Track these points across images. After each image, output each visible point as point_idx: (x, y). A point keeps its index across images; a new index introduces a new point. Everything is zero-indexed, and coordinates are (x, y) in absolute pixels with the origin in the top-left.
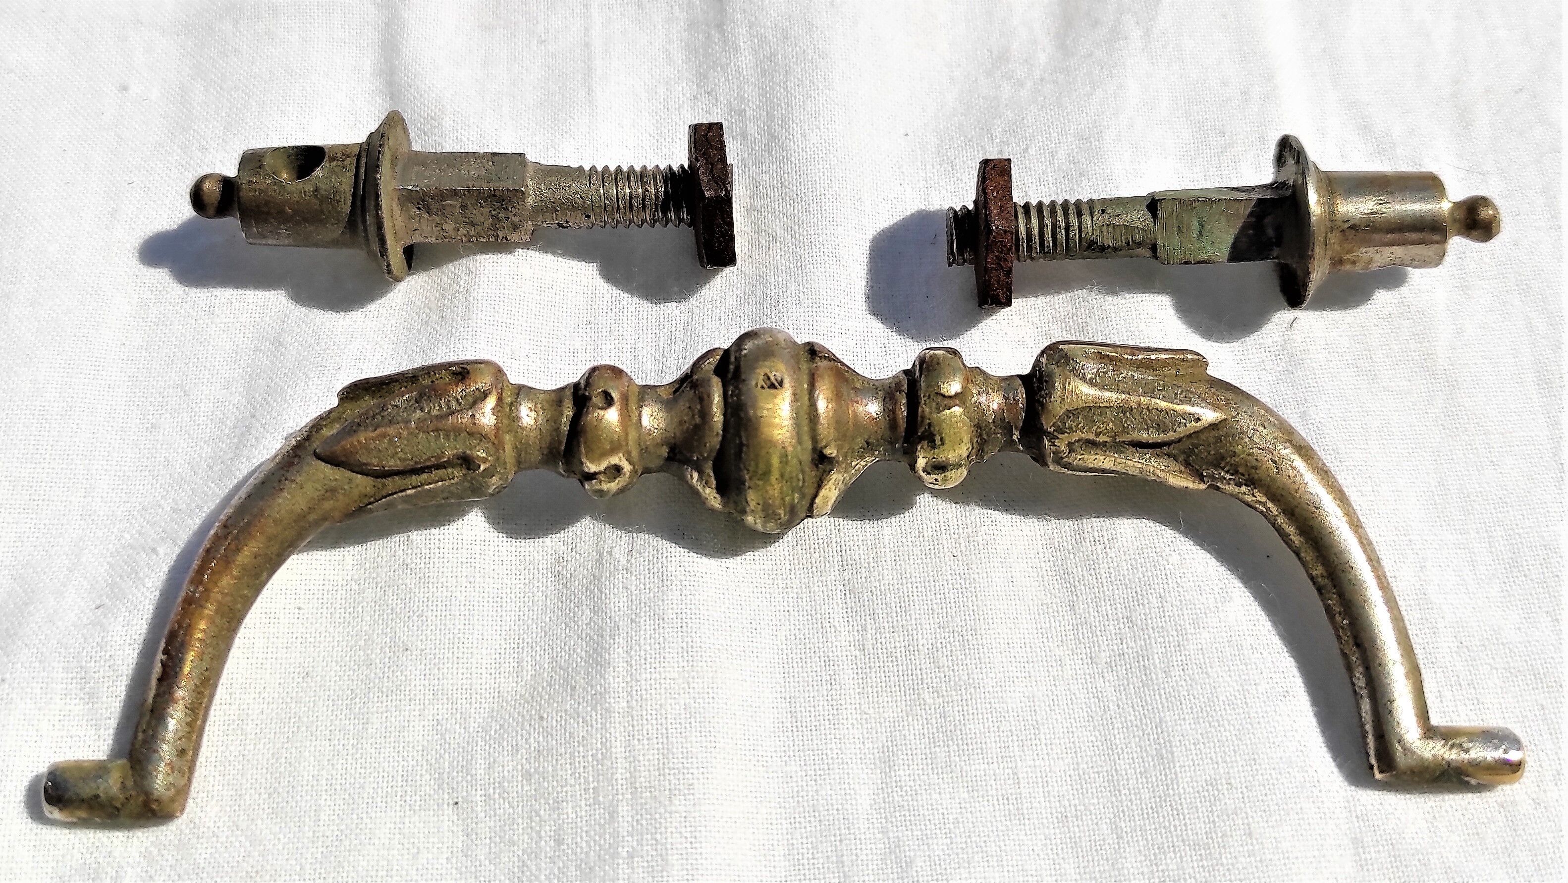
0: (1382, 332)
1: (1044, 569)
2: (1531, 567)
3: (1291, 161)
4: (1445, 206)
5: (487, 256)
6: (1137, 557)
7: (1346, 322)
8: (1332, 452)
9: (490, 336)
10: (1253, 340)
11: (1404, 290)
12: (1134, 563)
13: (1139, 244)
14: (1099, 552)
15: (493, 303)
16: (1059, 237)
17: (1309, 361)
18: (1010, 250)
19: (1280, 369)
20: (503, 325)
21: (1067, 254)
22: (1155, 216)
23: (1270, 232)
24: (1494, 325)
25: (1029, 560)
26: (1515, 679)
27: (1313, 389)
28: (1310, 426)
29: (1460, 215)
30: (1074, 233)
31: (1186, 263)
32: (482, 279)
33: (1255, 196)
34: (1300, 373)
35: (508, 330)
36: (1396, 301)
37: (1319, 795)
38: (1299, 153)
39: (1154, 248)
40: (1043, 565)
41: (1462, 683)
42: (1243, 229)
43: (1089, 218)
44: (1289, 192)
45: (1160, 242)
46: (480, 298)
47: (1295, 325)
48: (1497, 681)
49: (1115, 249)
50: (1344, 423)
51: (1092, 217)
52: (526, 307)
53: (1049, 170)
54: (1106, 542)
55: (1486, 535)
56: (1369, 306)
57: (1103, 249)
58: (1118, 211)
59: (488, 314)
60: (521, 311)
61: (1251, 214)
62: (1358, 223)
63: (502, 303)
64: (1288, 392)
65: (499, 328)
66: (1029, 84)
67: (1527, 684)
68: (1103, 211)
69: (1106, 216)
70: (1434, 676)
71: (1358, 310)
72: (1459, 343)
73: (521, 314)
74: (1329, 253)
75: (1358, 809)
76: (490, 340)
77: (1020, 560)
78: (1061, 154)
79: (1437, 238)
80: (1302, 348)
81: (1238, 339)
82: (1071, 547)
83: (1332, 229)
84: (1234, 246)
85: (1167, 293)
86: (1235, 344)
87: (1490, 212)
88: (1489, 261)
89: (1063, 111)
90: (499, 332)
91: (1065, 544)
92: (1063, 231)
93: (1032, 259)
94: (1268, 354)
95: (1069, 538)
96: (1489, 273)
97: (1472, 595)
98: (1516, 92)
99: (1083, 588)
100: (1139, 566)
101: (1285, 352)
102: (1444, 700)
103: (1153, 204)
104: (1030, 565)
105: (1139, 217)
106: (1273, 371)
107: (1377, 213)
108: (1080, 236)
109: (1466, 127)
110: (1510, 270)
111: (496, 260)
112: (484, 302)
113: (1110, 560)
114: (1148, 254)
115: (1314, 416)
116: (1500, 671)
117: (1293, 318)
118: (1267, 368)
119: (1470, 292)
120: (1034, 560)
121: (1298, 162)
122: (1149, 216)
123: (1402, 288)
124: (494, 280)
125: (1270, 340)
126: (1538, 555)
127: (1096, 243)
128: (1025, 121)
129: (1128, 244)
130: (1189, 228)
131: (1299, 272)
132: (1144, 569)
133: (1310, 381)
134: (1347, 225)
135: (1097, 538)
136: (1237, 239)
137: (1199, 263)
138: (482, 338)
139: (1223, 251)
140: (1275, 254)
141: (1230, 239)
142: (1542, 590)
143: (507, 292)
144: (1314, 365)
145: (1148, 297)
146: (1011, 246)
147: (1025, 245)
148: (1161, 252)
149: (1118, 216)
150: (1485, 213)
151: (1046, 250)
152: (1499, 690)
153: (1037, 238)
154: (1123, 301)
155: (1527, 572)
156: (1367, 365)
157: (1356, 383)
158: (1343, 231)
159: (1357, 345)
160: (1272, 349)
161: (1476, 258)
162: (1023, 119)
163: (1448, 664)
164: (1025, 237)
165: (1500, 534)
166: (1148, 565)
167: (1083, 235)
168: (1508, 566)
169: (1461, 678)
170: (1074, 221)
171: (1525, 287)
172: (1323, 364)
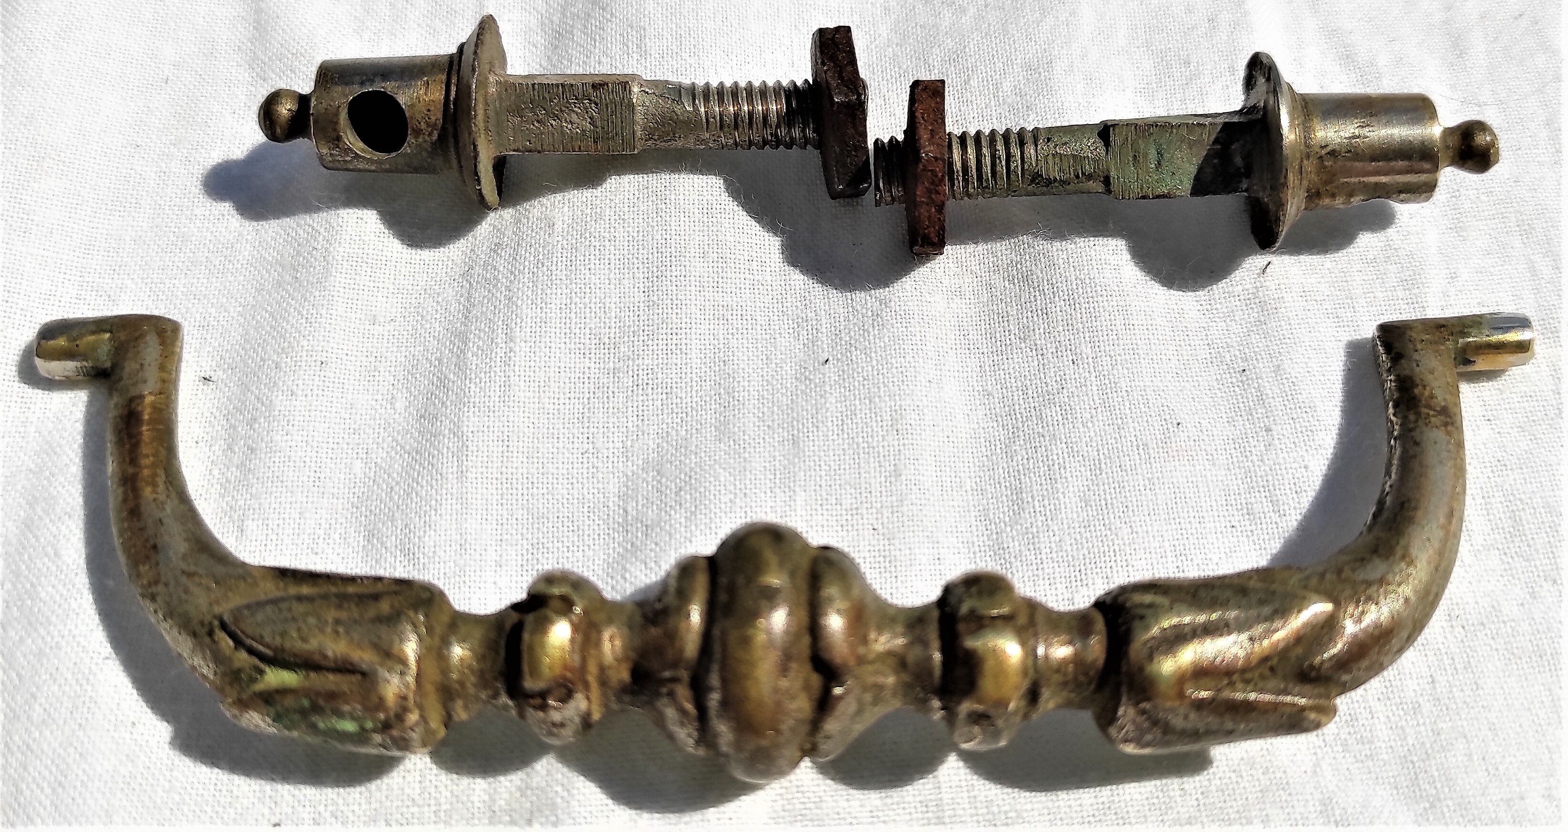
0: (1366, 278)
1: (976, 544)
2: (1535, 536)
3: (1261, 80)
4: (1435, 131)
5: (351, 211)
6: (1083, 530)
7: (1326, 266)
8: (1308, 410)
9: (350, 301)
10: (1220, 288)
11: (1391, 231)
12: (1078, 537)
13: (1090, 177)
14: (1040, 524)
15: (354, 264)
16: (998, 168)
17: (1283, 310)
18: (942, 180)
19: (1252, 320)
20: (366, 288)
21: (1008, 189)
22: (1107, 144)
23: (1238, 161)
24: (1492, 270)
25: (960, 535)
26: (1519, 662)
27: (1288, 341)
28: (1285, 381)
29: (1453, 141)
30: (1016, 164)
31: (1144, 197)
32: (344, 237)
33: (1220, 120)
34: (1274, 324)
35: (371, 293)
36: (1382, 244)
37: (1289, 799)
38: (1270, 68)
39: (1107, 181)
40: (975, 539)
41: (1458, 667)
42: (1207, 158)
43: (1032, 147)
44: (1259, 116)
45: (1113, 174)
46: (340, 258)
47: (1268, 270)
48: (1498, 663)
49: (1064, 182)
50: (1322, 378)
51: (1036, 146)
52: (393, 268)
53: (993, 103)
54: (1048, 513)
55: (1483, 501)
56: (1353, 250)
57: (1049, 182)
58: (1065, 139)
59: (348, 276)
60: (387, 272)
61: (1216, 141)
62: (1337, 148)
63: (364, 265)
64: (1260, 345)
65: (361, 292)
66: (972, 11)
67: (1533, 667)
68: (1049, 140)
69: (1052, 145)
70: (1425, 659)
71: (1340, 254)
72: (1453, 289)
73: (387, 276)
74: (1305, 183)
75: (1337, 812)
76: (350, 305)
77: (950, 535)
78: (1007, 86)
79: (1427, 166)
80: (1276, 296)
81: (1204, 287)
82: (1007, 519)
83: (1308, 157)
84: (1197, 178)
85: (1123, 237)
86: (1201, 293)
87: (1488, 138)
88: (1487, 199)
89: (1009, 39)
90: (360, 297)
91: (1001, 516)
92: (1004, 163)
93: (969, 196)
94: (1238, 303)
95: (1006, 509)
96: (1486, 213)
97: (1467, 568)
98: (1516, 18)
99: (1019, 564)
100: (1084, 541)
101: (1257, 301)
102: (1437, 686)
103: (1105, 131)
104: (961, 540)
105: (1091, 147)
106: (1243, 322)
107: (1359, 137)
108: (1023, 168)
109: (1460, 56)
110: (1511, 209)
111: (360, 216)
112: (345, 263)
113: (1051, 534)
114: (1100, 188)
115: (1289, 371)
116: (1501, 652)
117: (1266, 263)
118: (1237, 318)
119: (1465, 234)
120: (965, 534)
121: (1268, 79)
122: (1100, 144)
123: (1389, 230)
124: (358, 238)
125: (1240, 288)
126: (1543, 522)
127: (1041, 176)
128: (967, 50)
129: (1077, 177)
130: (1146, 155)
131: (1271, 206)
132: (1090, 545)
133: (1285, 332)
134: (1323, 152)
135: (1038, 509)
136: (1200, 170)
137: (1158, 197)
138: (340, 304)
139: (1186, 185)
140: (1244, 186)
141: (1192, 170)
142: (1548, 562)
143: (371, 252)
144: (1290, 314)
145: (1101, 241)
146: (943, 176)
147: (961, 178)
148: (1114, 186)
149: (1066, 143)
150: (1481, 139)
151: (985, 184)
152: (1501, 674)
153: (974, 171)
154: (1073, 246)
155: (1531, 542)
156: (1349, 314)
157: (1336, 334)
158: (1321, 157)
159: (1338, 293)
160: (1242, 297)
161: (1472, 197)
162: (965, 47)
163: (1441, 646)
164: (960, 169)
165: (1499, 500)
166: (1095, 540)
167: (1026, 167)
168: (1508, 536)
169: (1456, 661)
170: (1016, 151)
171: (1527, 227)
172: (1299, 313)
